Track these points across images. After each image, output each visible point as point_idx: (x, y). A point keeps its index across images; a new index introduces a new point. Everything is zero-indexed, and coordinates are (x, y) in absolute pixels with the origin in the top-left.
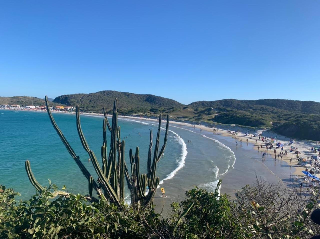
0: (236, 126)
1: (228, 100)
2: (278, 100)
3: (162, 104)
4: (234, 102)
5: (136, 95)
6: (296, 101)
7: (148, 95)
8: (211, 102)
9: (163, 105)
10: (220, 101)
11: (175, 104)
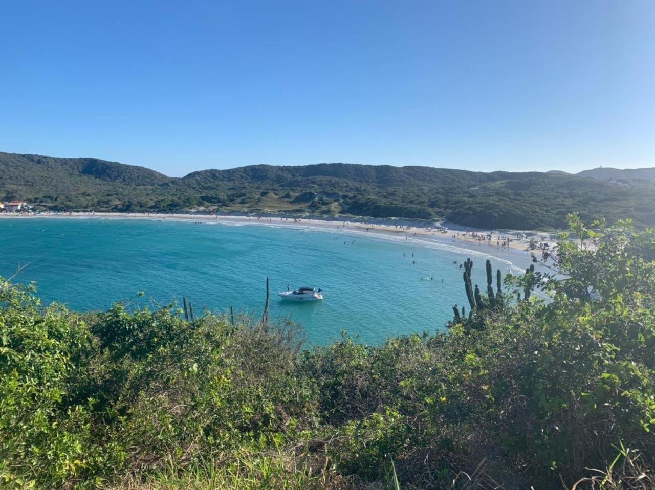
0: (399, 219)
1: (257, 168)
2: (340, 165)
3: (127, 178)
4: (268, 170)
5: (56, 160)
6: (365, 166)
7: (85, 159)
8: (228, 171)
9: (130, 180)
10: (243, 169)
11: (155, 178)
